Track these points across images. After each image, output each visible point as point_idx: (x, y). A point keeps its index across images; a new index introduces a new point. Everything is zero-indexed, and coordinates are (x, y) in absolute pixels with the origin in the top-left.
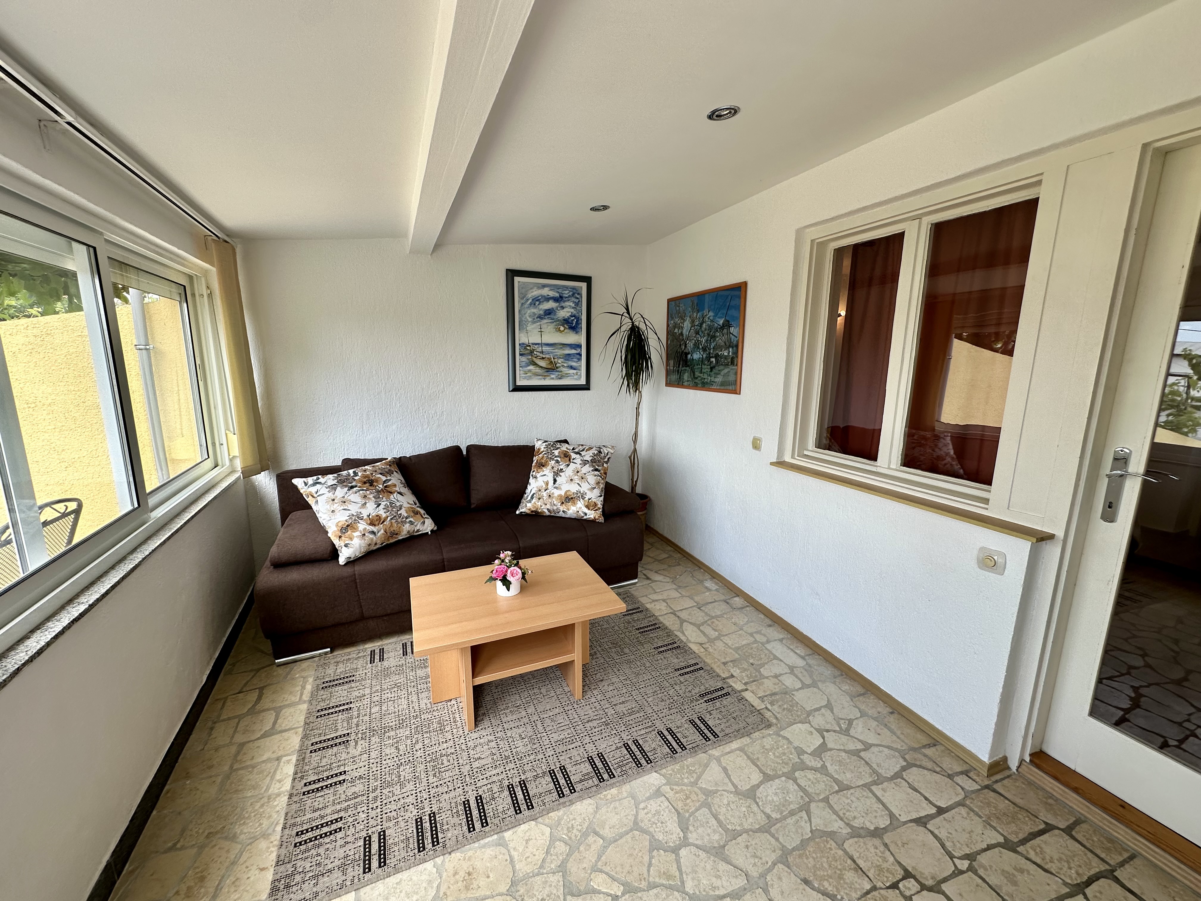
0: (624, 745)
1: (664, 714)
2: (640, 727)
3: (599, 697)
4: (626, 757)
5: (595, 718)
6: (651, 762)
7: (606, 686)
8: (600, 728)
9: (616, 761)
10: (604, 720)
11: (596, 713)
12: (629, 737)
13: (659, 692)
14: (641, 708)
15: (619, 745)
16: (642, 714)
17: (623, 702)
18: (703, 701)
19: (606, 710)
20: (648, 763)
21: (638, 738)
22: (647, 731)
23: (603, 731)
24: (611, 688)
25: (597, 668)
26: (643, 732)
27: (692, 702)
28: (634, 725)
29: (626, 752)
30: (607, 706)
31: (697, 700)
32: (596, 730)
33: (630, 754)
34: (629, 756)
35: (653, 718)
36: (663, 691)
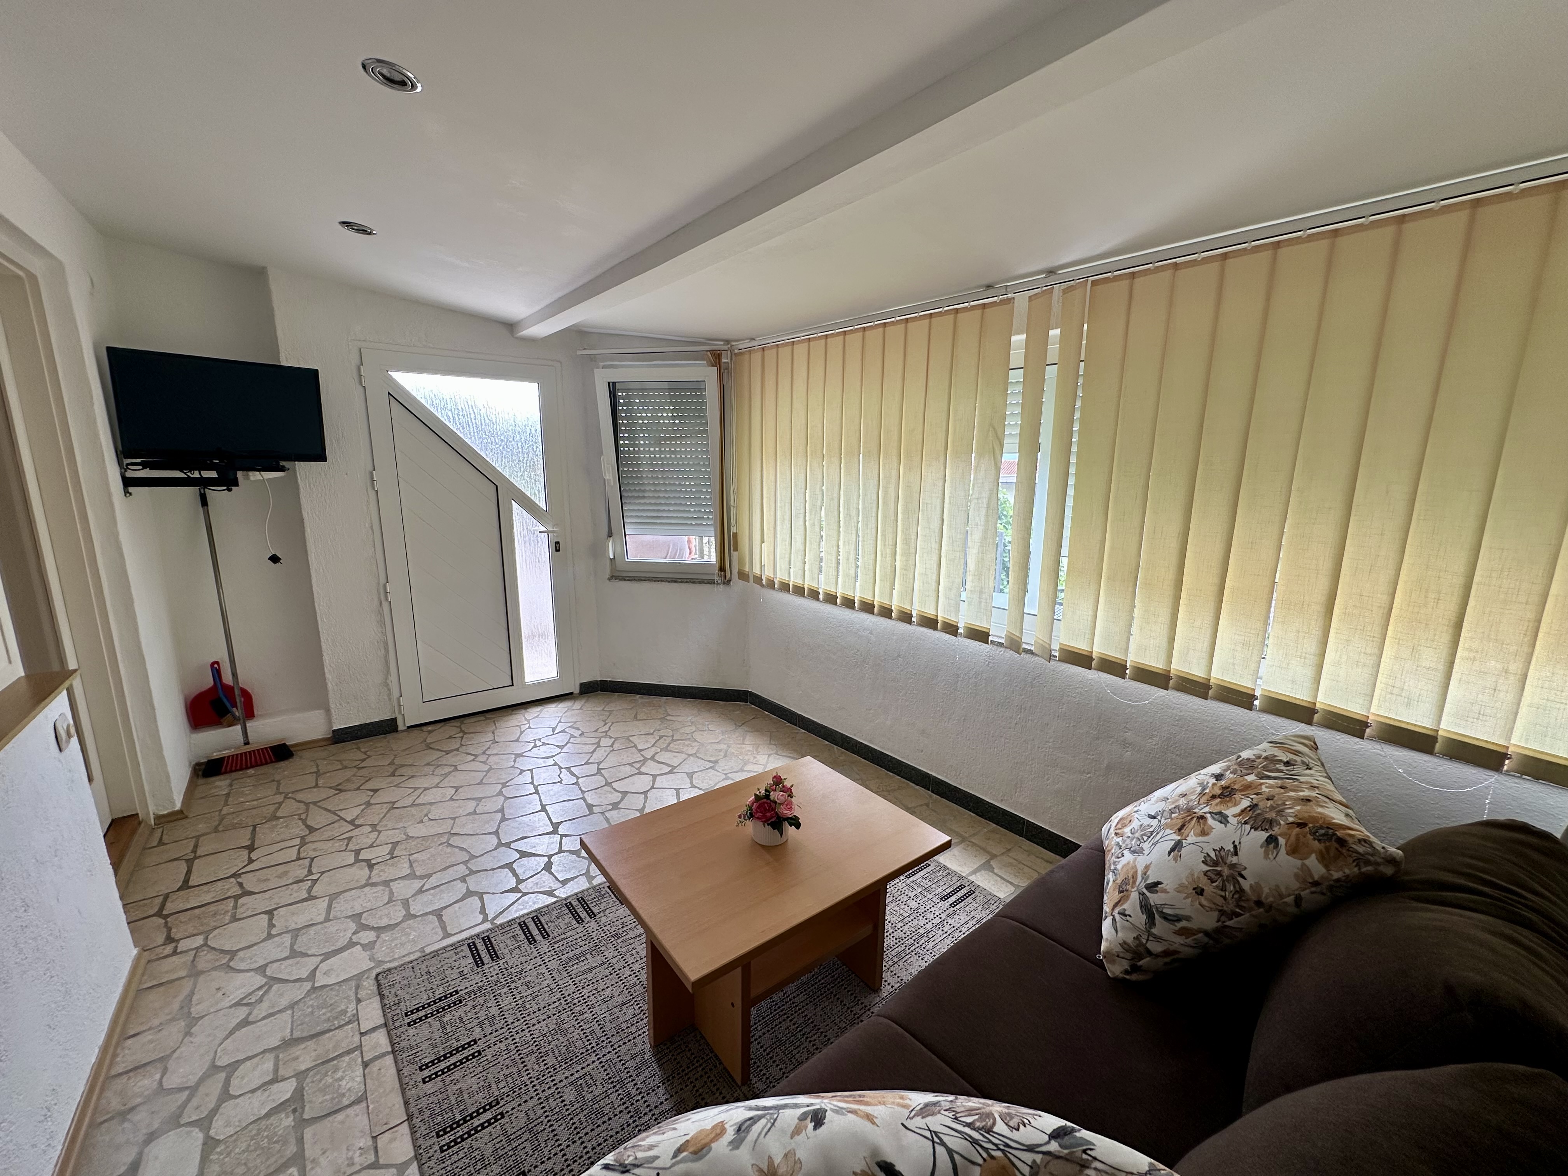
0: (595, 916)
1: (533, 962)
2: (571, 939)
3: (627, 972)
4: (594, 904)
5: (632, 941)
6: (566, 904)
7: (616, 994)
8: (624, 929)
9: (606, 899)
10: (619, 941)
11: (631, 947)
12: (587, 925)
13: (529, 998)
14: (565, 964)
15: (602, 914)
16: (564, 958)
17: (590, 970)
18: (460, 993)
19: (616, 954)
20: (570, 902)
21: (577, 925)
22: (563, 936)
23: (620, 927)
24: (608, 992)
25: (633, 1029)
26: (568, 934)
27: (480, 989)
28: (579, 940)
29: (593, 909)
30: (614, 961)
31: (468, 993)
32: (630, 927)
33: (589, 907)
34: (591, 906)
35: (548, 954)
36: (520, 1002)
